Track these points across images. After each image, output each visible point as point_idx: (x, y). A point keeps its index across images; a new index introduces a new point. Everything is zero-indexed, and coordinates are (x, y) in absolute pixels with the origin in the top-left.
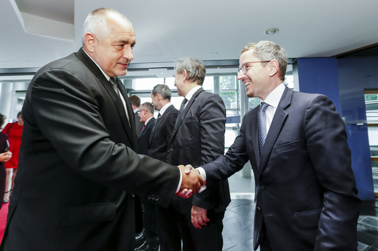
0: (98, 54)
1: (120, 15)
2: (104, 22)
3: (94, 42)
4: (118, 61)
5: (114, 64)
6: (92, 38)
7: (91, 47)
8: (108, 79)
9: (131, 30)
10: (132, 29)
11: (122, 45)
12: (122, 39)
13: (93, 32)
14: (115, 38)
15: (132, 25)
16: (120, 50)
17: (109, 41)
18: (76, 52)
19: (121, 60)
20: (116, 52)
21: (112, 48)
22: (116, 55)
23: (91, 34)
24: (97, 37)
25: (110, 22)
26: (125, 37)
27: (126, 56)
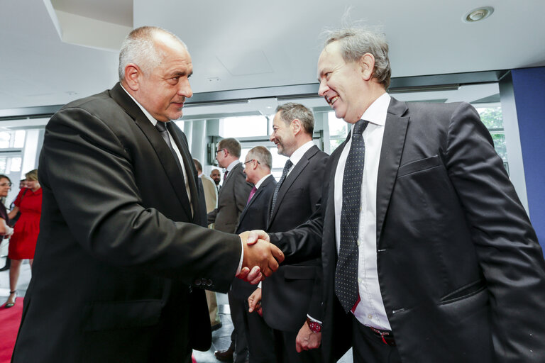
0: (146, 92)
1: (170, 35)
2: (151, 47)
3: (137, 76)
4: (173, 100)
5: (168, 104)
6: (136, 71)
7: (134, 83)
8: (154, 122)
9: (186, 55)
10: (188, 54)
11: (178, 78)
12: (177, 70)
13: (135, 62)
14: (167, 69)
15: (186, 48)
16: (174, 85)
17: (158, 73)
18: (111, 89)
19: (176, 99)
20: (170, 88)
21: (163, 83)
22: (169, 92)
23: (133, 65)
24: (143, 70)
25: (159, 47)
26: (180, 67)
27: (182, 92)
